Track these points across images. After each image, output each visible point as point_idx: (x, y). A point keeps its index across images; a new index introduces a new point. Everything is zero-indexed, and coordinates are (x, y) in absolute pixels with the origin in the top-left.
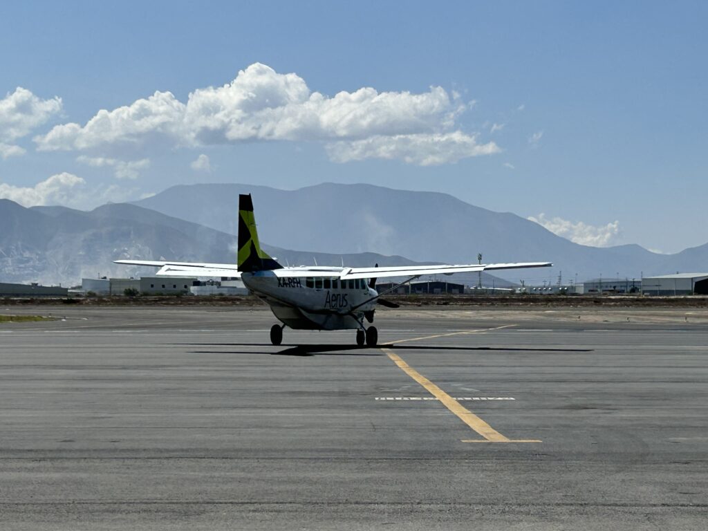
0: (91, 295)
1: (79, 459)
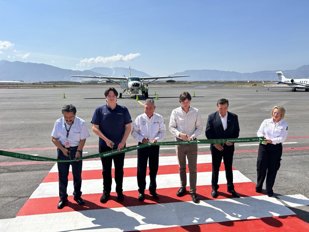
0: (83, 83)
1: (82, 109)
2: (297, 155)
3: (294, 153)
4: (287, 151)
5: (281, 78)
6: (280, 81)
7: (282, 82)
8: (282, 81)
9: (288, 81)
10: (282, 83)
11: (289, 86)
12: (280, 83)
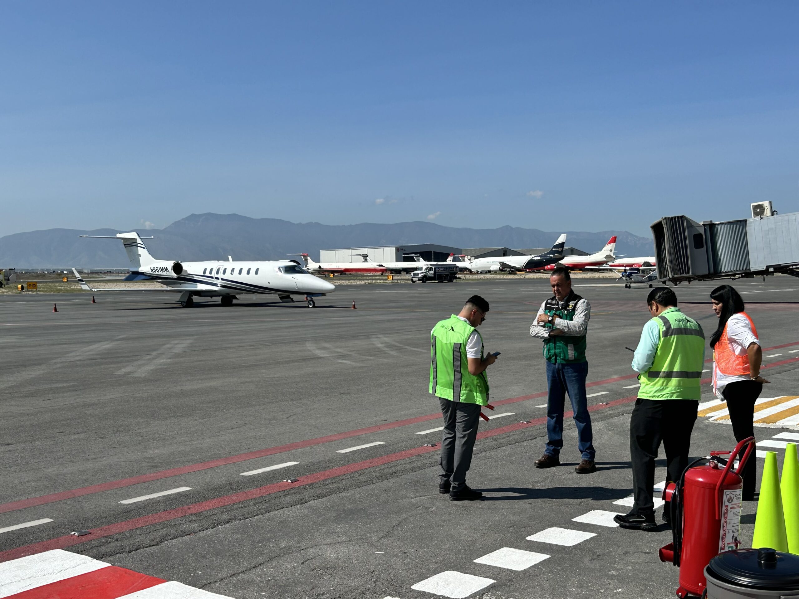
2: (319, 498)
3: (306, 494)
4: (286, 492)
5: (136, 260)
6: (134, 270)
7: (142, 274)
8: (141, 270)
9: (162, 270)
10: (143, 277)
11: (169, 288)
12: (135, 276)
